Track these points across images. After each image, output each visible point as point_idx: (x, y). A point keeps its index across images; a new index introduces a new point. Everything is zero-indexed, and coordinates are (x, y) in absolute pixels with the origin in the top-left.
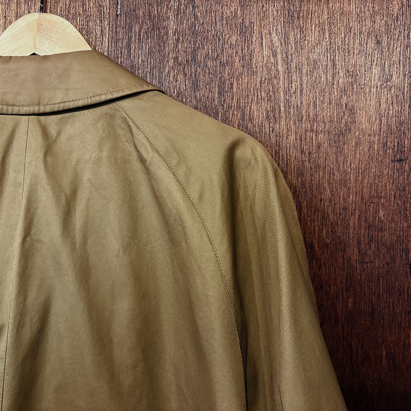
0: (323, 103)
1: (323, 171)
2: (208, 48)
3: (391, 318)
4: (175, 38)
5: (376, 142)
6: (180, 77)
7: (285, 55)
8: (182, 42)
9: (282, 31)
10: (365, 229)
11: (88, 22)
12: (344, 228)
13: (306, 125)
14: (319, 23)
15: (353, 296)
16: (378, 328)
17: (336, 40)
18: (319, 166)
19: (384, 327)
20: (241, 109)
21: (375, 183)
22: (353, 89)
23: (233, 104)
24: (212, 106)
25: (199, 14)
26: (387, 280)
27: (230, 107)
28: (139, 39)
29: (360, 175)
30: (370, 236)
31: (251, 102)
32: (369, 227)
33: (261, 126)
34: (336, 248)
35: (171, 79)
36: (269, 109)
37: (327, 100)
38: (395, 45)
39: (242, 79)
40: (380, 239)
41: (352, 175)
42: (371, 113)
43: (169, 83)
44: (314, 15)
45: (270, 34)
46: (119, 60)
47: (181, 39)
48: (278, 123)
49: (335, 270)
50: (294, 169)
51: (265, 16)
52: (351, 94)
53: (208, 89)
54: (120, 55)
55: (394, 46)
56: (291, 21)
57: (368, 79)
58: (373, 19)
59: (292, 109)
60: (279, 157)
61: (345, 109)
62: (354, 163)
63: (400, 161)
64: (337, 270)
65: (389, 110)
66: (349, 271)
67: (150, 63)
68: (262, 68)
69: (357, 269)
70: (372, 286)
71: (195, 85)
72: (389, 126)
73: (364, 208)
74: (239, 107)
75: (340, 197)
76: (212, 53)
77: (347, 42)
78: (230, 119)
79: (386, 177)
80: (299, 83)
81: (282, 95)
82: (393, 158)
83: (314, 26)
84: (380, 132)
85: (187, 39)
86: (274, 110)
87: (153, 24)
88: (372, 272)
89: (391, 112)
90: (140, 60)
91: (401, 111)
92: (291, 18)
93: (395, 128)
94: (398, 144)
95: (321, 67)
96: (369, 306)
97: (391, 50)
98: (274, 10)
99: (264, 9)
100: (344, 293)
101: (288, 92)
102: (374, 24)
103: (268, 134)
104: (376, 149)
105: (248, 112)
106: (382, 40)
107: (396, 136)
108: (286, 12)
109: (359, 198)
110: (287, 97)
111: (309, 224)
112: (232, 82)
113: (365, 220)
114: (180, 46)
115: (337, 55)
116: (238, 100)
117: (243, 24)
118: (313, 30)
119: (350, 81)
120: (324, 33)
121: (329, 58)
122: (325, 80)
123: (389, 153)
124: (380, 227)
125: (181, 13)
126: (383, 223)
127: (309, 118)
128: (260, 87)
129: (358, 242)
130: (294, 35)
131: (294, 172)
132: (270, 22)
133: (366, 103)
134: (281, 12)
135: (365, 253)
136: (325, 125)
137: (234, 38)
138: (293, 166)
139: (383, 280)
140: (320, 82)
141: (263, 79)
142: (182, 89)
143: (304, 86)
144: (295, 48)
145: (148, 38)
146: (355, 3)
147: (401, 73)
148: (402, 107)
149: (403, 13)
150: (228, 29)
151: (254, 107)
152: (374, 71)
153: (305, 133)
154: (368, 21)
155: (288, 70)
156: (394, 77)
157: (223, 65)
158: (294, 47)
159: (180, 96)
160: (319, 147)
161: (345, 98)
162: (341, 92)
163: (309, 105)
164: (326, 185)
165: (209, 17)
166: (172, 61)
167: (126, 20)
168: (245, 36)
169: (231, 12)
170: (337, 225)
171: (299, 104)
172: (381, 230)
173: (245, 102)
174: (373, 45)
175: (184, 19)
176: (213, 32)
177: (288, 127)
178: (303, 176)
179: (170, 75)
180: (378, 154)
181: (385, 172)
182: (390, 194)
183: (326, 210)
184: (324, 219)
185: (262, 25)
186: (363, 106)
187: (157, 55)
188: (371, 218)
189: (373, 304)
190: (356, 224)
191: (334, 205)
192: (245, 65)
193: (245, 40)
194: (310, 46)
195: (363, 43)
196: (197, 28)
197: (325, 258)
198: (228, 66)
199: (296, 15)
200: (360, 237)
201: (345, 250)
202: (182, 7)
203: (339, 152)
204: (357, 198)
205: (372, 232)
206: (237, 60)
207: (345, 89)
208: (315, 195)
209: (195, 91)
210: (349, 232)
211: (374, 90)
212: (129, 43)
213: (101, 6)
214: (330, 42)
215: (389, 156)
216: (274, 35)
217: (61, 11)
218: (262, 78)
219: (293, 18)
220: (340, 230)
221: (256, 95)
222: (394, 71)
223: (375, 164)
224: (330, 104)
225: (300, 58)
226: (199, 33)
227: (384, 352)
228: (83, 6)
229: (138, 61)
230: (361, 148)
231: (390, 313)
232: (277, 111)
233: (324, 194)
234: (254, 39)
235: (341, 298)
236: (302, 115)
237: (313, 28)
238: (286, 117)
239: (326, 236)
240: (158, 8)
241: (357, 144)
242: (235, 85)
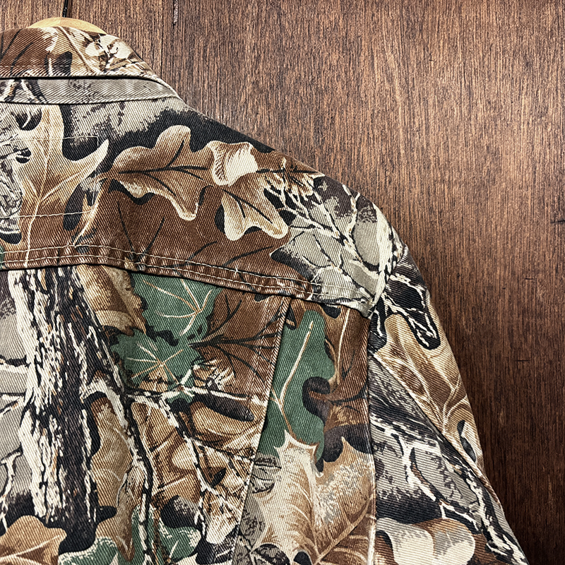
0: (457, 144)
1: (460, 235)
2: (300, 70)
3: (557, 437)
4: (253, 56)
5: (530, 197)
6: (262, 109)
7: (404, 80)
8: (263, 62)
9: (399, 47)
10: (519, 315)
11: (132, 32)
12: (490, 314)
13: (434, 174)
14: (449, 38)
15: (505, 407)
16: (541, 452)
17: (472, 61)
18: (455, 230)
19: (549, 450)
20: (346, 152)
21: (529, 252)
22: (496, 125)
23: (335, 146)
24: (306, 147)
25: (287, 24)
26: (550, 385)
27: (331, 149)
28: (204, 57)
29: (509, 242)
30: (525, 325)
31: (360, 143)
32: (524, 312)
33: (374, 175)
34: (480, 341)
35: (249, 110)
36: (384, 152)
37: (462, 140)
38: (550, 67)
39: (347, 111)
40: (538, 328)
41: (498, 242)
42: (521, 157)
43: (246, 116)
44: (442, 27)
45: (384, 52)
46: (177, 84)
47: (262, 57)
48: (397, 172)
49: (479, 372)
50: (420, 233)
51: (376, 28)
52: (493, 132)
53: (300, 125)
54: (177, 78)
55: (548, 69)
56: (411, 35)
57: (516, 112)
58: (520, 34)
59: (415, 153)
60: (399, 217)
61: (486, 153)
62: (501, 225)
63: (562, 222)
64: (482, 371)
65: (545, 154)
66: (499, 373)
67: (220, 88)
68: (374, 96)
69: (509, 370)
70: (530, 393)
71: (283, 119)
72: (546, 178)
73: (516, 288)
74: (342, 149)
75: (483, 272)
76: (305, 76)
77: (486, 63)
78: (332, 166)
79: (545, 244)
80: (423, 118)
81: (401, 133)
82: (553, 219)
83: (442, 42)
84: (534, 183)
85: (271, 57)
86: (390, 153)
87: (224, 37)
88: (530, 374)
89: (548, 157)
90: (206, 85)
91: (561, 155)
92: (412, 31)
93: (554, 178)
94: (559, 199)
95: (452, 96)
96: (527, 422)
97: (545, 74)
98: (389, 21)
99: (375, 18)
100: (493, 404)
101: (409, 130)
102: (522, 40)
103: (383, 185)
104: (530, 206)
105: (356, 157)
106: (533, 61)
107: (556, 188)
108: (405, 23)
109: (509, 272)
110: (409, 136)
111: (442, 308)
112: (333, 115)
113: (518, 302)
114: (261, 67)
115: (474, 80)
116: (342, 139)
117: (346, 38)
118: (442, 48)
119: (492, 114)
120: (456, 52)
121: (463, 84)
122: (459, 114)
123: (547, 211)
124: (538, 312)
125: (262, 23)
126: (542, 306)
127: (439, 164)
128: (372, 122)
129: (509, 333)
130: (416, 53)
131: (420, 237)
132: (383, 36)
133: (514, 145)
134: (397, 22)
135: (519, 348)
136: (461, 175)
137: (335, 57)
138: (418, 229)
139: (545, 385)
140: (452, 117)
141: (376, 111)
142: (264, 124)
143: (431, 122)
144: (418, 71)
145: (216, 56)
146: (496, 13)
147: (560, 105)
148: (562, 150)
149: (559, 27)
150: (326, 44)
151: (364, 149)
152: (523, 102)
153: (434, 185)
154: (513, 35)
155: (409, 100)
156: (550, 111)
157: (320, 92)
158: (416, 69)
159: (262, 133)
160: (453, 203)
161: (487, 137)
162: (481, 129)
163: (438, 146)
164: (464, 255)
165: (301, 28)
166: (251, 86)
167: (185, 30)
168: (350, 54)
169: (330, 22)
170: (481, 309)
171: (425, 146)
172: (540, 315)
173: (351, 143)
174: (521, 68)
175: (266, 30)
176: (306, 49)
177: (411, 176)
178: (433, 243)
179: (247, 106)
180: (533, 213)
181: (543, 237)
182: (550, 267)
183: (465, 290)
184: (463, 302)
185: (373, 40)
186: (511, 149)
187: (229, 79)
188: (526, 300)
189: (532, 418)
190: (506, 308)
191: (476, 282)
192: (351, 93)
193: (350, 59)
194: (437, 68)
195: (507, 64)
196: (284, 42)
197: (466, 355)
198: (327, 94)
199: (417, 27)
200: (512, 326)
201: (492, 344)
202: (263, 15)
203: (480, 209)
204: (507, 273)
205: (529, 319)
206: (340, 87)
207: (485, 126)
208: (449, 268)
209: (282, 128)
210: (497, 319)
211: (524, 127)
212: (190, 62)
213: (150, 12)
214: (464, 63)
215: (547, 216)
216: (389, 53)
217: (94, 17)
218: (373, 110)
219: (414, 31)
220: (484, 317)
221: (366, 133)
222: (550, 102)
223: (528, 226)
224: (466, 146)
225: (425, 84)
226: (287, 49)
227: (550, 486)
228: (126, 11)
229: (204, 86)
230: (510, 205)
231: (556, 430)
232: (396, 155)
233: (462, 268)
234: (362, 58)
235: (489, 411)
236: (430, 160)
237: (441, 45)
238: (408, 163)
239: (466, 324)
240: (230, 16)
241: (504, 200)
242: (337, 119)
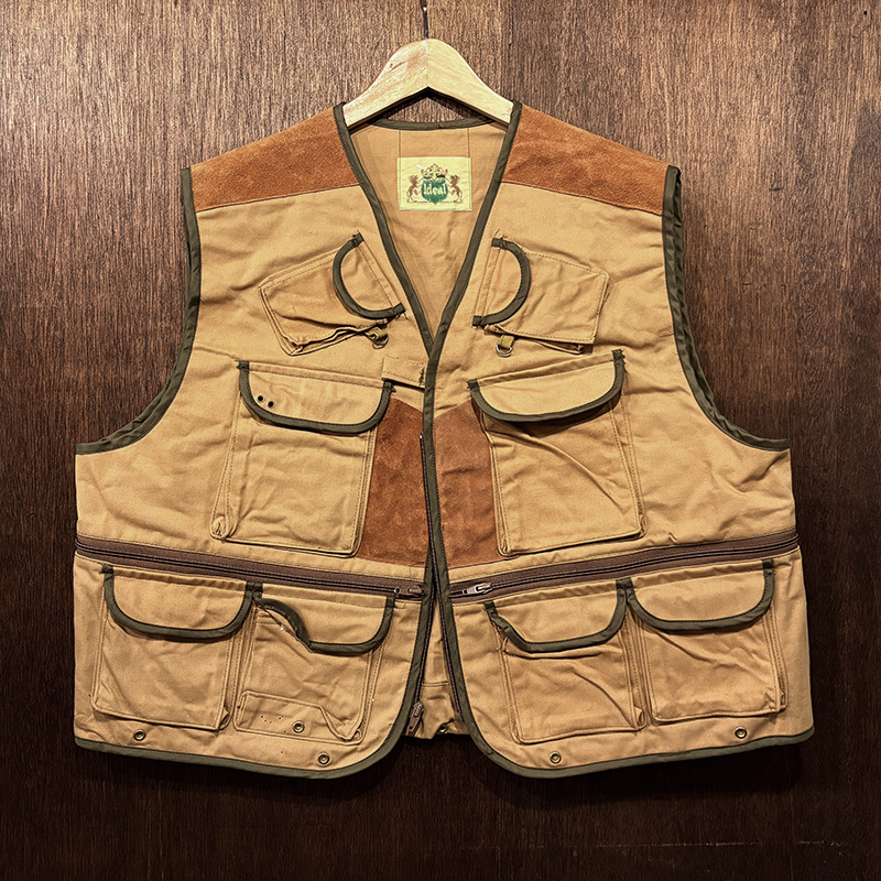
0: (706, 134)
1: (707, 199)
2: (598, 79)
4: (566, 69)
5: (755, 172)
7: (671, 88)
8: (573, 73)
9: (668, 63)
10: (745, 253)
12: (726, 252)
14: (703, 56)
15: (734, 315)
16: (756, 345)
17: (719, 74)
18: (703, 194)
19: (761, 343)
21: (754, 210)
22: (734, 121)
25: (590, 45)
26: (764, 301)
28: (532, 69)
29: (740, 203)
30: (749, 260)
31: (640, 133)
32: (748, 251)
34: (719, 271)
36: (656, 139)
37: (710, 131)
38: (773, 79)
39: (631, 110)
40: (758, 263)
41: (733, 203)
42: (751, 144)
44: (699, 48)
45: (657, 67)
47: (572, 70)
49: (717, 291)
51: (652, 49)
52: (732, 126)
55: (772, 81)
56: (677, 54)
57: (748, 111)
58: (753, 54)
59: (677, 140)
61: (727, 141)
62: (735, 191)
63: (777, 189)
64: (719, 291)
65: (767, 142)
66: (730, 292)
68: (650, 99)
69: (737, 290)
70: (751, 306)
71: (586, 115)
72: (767, 159)
73: (744, 235)
75: (722, 224)
76: (602, 84)
77: (729, 75)
79: (765, 205)
80: (684, 115)
81: (668, 126)
82: (771, 187)
83: (698, 59)
84: (759, 162)
85: (578, 69)
86: (660, 141)
88: (751, 294)
89: (769, 144)
91: (778, 143)
92: (677, 51)
93: (772, 158)
94: (775, 173)
95: (705, 99)
96: (748, 325)
97: (769, 84)
98: (661, 43)
99: (652, 42)
100: (726, 313)
101: (674, 124)
102: (755, 59)
104: (755, 178)
106: (761, 75)
107: (773, 166)
108: (673, 45)
110: (673, 128)
112: (621, 113)
113: (745, 245)
114: (571, 77)
115: (720, 88)
117: (631, 56)
118: (698, 64)
119: (732, 113)
120: (708, 67)
121: (712, 91)
122: (709, 112)
123: (767, 182)
124: (758, 251)
125: (572, 44)
126: (761, 248)
127: (694, 148)
128: (648, 118)
129: (738, 266)
130: (680, 68)
132: (657, 55)
133: (746, 135)
134: (668, 45)
135: (745, 276)
137: (623, 70)
139: (761, 300)
140: (704, 114)
141: (651, 110)
143: (689, 118)
144: (681, 81)
145: (540, 68)
148: (779, 139)
150: (617, 61)
151: (642, 137)
152: (753, 104)
154: (749, 55)
155: (674, 102)
156: (772, 111)
157: (612, 96)
158: (679, 79)
160: (702, 176)
161: (727, 130)
162: (724, 123)
163: (693, 135)
165: (599, 48)
166: (564, 91)
167: (518, 49)
168: (633, 68)
169: (620, 44)
170: (720, 249)
171: (684, 135)
172: (760, 254)
173: (634, 133)
174: (753, 79)
175: (575, 50)
176: (603, 64)
180: (757, 183)
181: (763, 200)
182: (767, 221)
183: (709, 236)
184: (708, 244)
185: (650, 58)
186: (744, 138)
187: (549, 85)
188: (750, 243)
190: (737, 249)
191: (717, 231)
192: (634, 97)
193: (634, 71)
194: (695, 79)
195: (744, 76)
196: (587, 59)
198: (617, 97)
199: (681, 48)
200: (740, 261)
201: (726, 273)
202: (573, 38)
203: (721, 181)
204: (738, 225)
205: (752, 256)
206: (626, 92)
207: (727, 121)
208: (699, 221)
210: (730, 256)
211: (753, 122)
212: (522, 73)
213: (493, 35)
214: (714, 75)
215: (767, 185)
216: (661, 67)
218: (649, 109)
219: (679, 51)
220: (722, 254)
221: (644, 126)
222: (772, 104)
223: (754, 192)
224: (713, 135)
225: (686, 90)
226: (589, 64)
230: (742, 177)
231: (766, 330)
232: (664, 142)
233: (708, 221)
234: (642, 71)
235: (723, 317)
236: (687, 146)
237: (698, 62)
238: (672, 147)
239: (709, 260)
240: (549, 39)
241: (738, 174)
242: (624, 115)
